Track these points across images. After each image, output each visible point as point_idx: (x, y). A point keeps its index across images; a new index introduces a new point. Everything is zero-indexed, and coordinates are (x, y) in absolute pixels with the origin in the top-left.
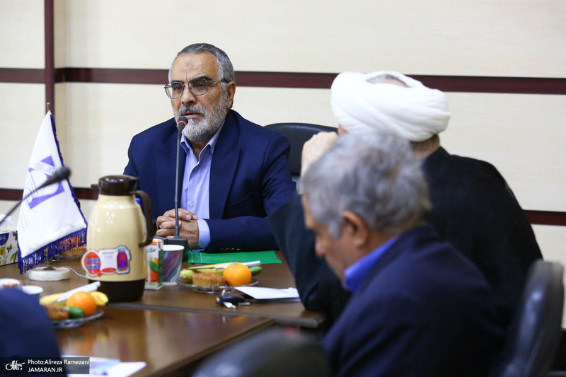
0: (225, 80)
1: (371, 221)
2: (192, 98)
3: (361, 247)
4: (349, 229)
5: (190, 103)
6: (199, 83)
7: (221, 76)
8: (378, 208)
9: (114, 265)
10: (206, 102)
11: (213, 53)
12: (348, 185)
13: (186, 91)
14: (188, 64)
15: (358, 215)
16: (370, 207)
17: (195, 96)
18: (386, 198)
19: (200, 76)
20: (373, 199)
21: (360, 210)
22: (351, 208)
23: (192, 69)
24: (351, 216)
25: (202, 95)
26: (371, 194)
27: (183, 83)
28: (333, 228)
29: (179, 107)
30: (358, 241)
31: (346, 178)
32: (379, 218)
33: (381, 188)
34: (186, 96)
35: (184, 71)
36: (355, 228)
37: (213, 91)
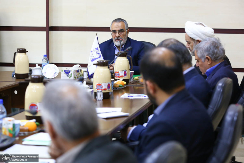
0: (127, 29)
1: (213, 59)
2: (119, 35)
3: (209, 64)
4: (207, 60)
5: (119, 37)
6: (121, 31)
7: (126, 28)
8: (215, 55)
9: (123, 75)
10: (122, 36)
11: (123, 21)
12: (208, 50)
13: (117, 33)
14: (117, 26)
15: (209, 57)
16: (213, 55)
17: (120, 35)
18: (217, 53)
19: (121, 29)
20: (214, 53)
21: (210, 56)
22: (208, 55)
23: (118, 27)
24: (208, 57)
25: (121, 34)
26: (213, 52)
27: (116, 31)
28: (203, 60)
29: (115, 37)
30: (209, 63)
31: (208, 48)
32: (215, 58)
33: (216, 51)
34: (117, 35)
35: (116, 28)
36: (208, 60)
37: (124, 33)
